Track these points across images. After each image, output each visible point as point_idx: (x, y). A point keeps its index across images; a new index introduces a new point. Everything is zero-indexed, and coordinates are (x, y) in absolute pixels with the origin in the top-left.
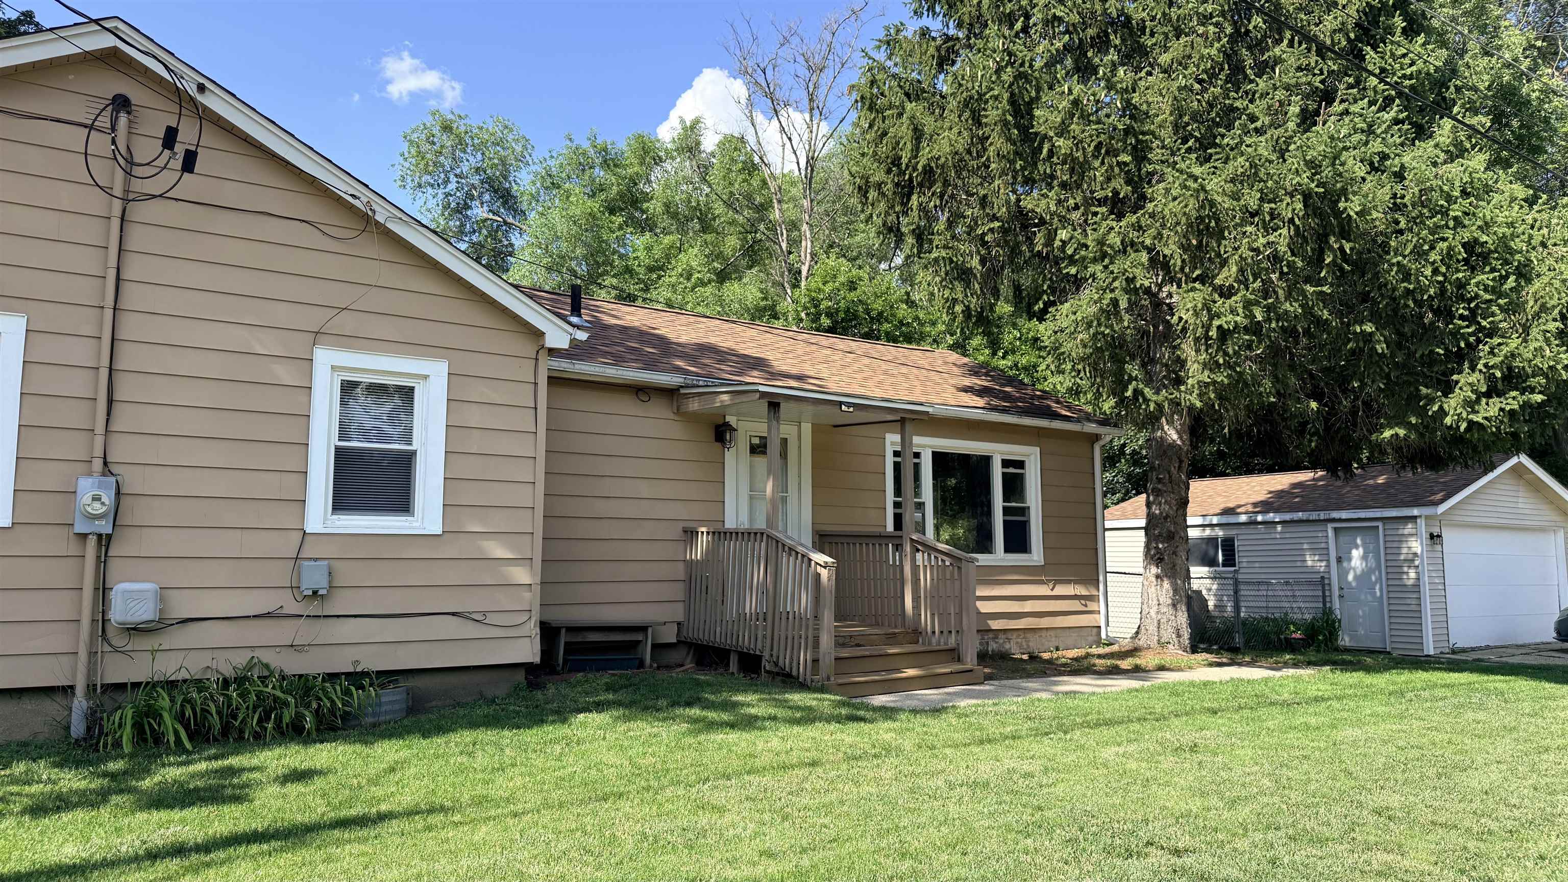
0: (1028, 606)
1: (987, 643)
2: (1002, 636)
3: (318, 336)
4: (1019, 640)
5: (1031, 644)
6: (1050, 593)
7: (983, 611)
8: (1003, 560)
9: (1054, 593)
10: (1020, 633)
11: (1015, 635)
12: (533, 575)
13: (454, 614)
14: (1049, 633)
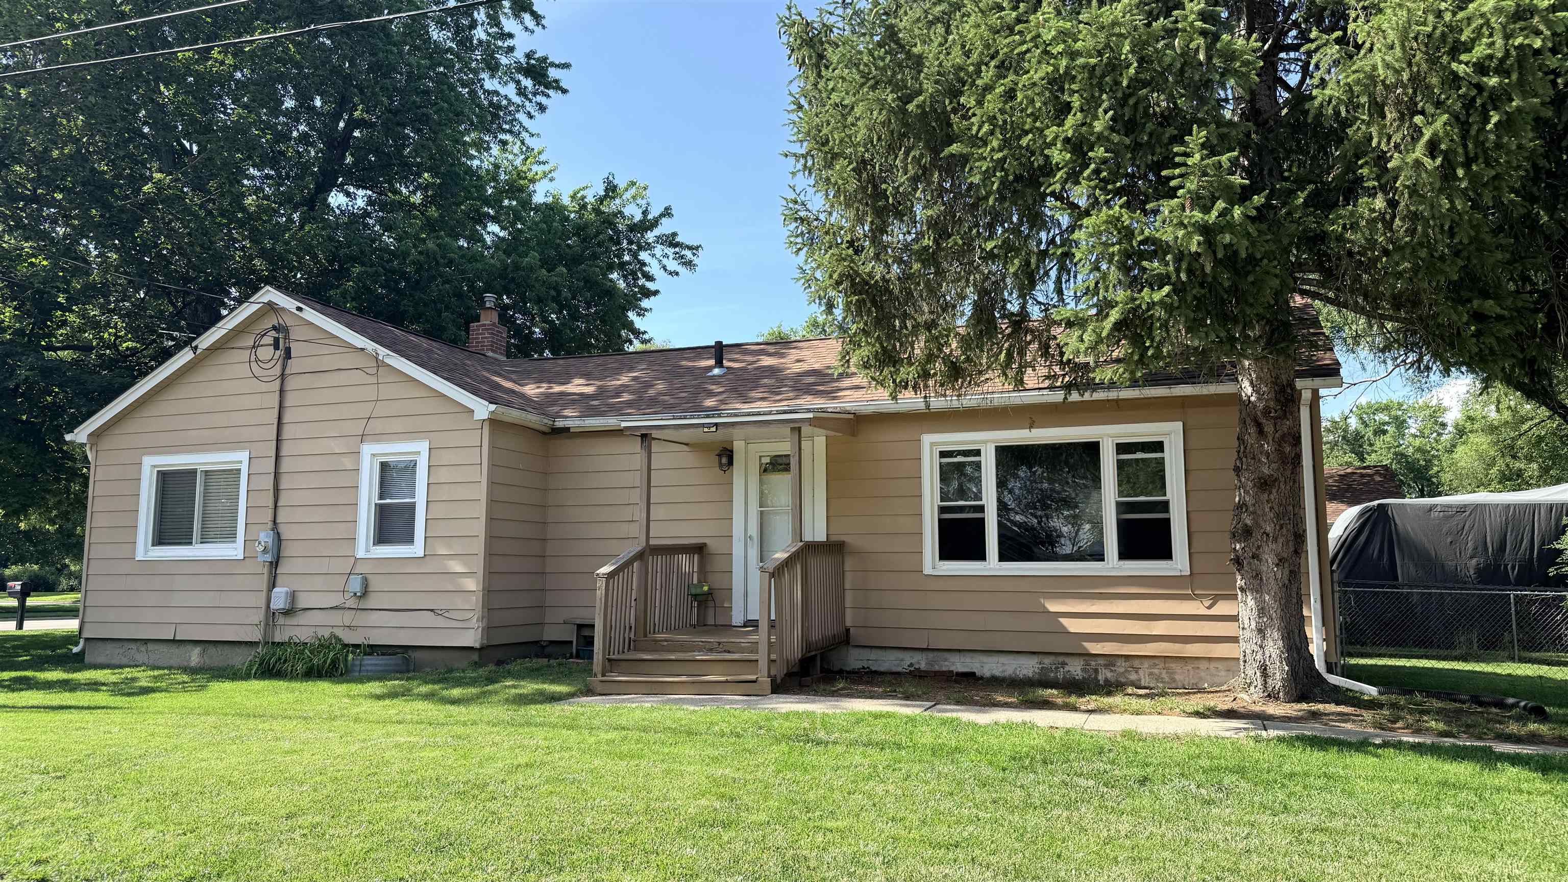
0: (1159, 628)
1: (1096, 671)
2: (1120, 662)
3: (363, 438)
4: (1156, 671)
5: (1177, 677)
6: (1203, 611)
7: (1072, 630)
8: (1120, 568)
9: (1212, 612)
10: (1156, 661)
11: (1146, 664)
12: (478, 584)
13: (432, 610)
14: (1213, 665)
